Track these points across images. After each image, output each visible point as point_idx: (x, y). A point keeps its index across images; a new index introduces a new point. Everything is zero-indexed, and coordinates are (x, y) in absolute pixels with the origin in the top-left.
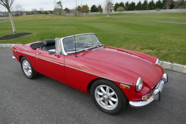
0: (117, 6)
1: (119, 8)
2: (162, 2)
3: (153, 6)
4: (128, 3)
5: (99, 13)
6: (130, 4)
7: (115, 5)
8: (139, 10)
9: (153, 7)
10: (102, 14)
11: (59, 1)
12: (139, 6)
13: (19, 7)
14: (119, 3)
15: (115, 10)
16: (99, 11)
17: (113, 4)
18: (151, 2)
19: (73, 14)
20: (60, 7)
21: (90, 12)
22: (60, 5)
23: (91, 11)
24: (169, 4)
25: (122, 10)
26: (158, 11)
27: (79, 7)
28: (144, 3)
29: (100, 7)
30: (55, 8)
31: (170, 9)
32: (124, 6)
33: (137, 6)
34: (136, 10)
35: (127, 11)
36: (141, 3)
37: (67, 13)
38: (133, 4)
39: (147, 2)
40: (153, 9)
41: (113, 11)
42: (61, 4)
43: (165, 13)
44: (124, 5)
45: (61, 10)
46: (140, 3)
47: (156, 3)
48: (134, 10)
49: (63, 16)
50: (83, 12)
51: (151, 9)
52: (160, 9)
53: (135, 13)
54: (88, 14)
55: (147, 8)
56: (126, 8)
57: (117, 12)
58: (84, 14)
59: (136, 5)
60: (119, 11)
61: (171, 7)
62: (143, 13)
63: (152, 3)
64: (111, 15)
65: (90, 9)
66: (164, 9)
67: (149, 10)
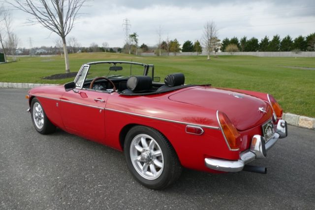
0: (226, 43)
1: (229, 47)
2: (305, 40)
3: (290, 45)
4: (245, 39)
5: (195, 54)
6: (248, 41)
7: (224, 42)
8: (264, 51)
9: (290, 47)
10: (201, 55)
11: (133, 34)
12: (265, 45)
13: (72, 40)
14: (230, 40)
15: (223, 49)
16: (195, 51)
17: (219, 41)
18: (285, 38)
19: (153, 54)
20: (134, 43)
21: (181, 51)
22: (134, 40)
23: (183, 51)
25: (234, 51)
26: (297, 53)
27: (164, 43)
28: (273, 41)
29: (198, 44)
30: (125, 43)
32: (239, 44)
33: (261, 44)
34: (260, 51)
35: (243, 51)
36: (268, 40)
37: (144, 52)
38: (254, 41)
39: (279, 38)
40: (289, 51)
41: (219, 51)
42: (136, 38)
43: (310, 57)
44: (239, 42)
45: (135, 46)
46: (266, 40)
47: (295, 40)
48: (255, 51)
49: (137, 56)
50: (170, 51)
51: (286, 50)
52: (302, 50)
53: (257, 56)
54: (178, 54)
55: (278, 48)
56: (242, 47)
57: (226, 53)
58: (171, 54)
59: (259, 43)
60: (230, 51)
62: (272, 56)
63: (287, 41)
64: (216, 57)
65: (181, 47)
66: (310, 51)
67: (282, 51)
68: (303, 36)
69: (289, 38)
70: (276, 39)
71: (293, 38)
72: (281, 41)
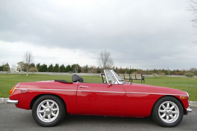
2: (71, 67)
3: (64, 69)
4: (39, 64)
6: (41, 66)
8: (51, 72)
12: (51, 69)
24: (77, 69)
25: (35, 71)
28: (55, 66)
31: (78, 73)
33: (49, 68)
36: (52, 66)
38: (45, 66)
39: (58, 65)
40: (64, 72)
44: (36, 66)
46: (51, 66)
48: (46, 72)
51: (62, 72)
53: (49, 74)
55: (58, 71)
59: (47, 67)
60: (32, 71)
61: (79, 71)
62: (56, 75)
63: (62, 67)
66: (74, 72)
67: (60, 72)
68: (70, 65)
69: (63, 65)
70: (57, 65)
71: (65, 66)
72: (60, 67)
